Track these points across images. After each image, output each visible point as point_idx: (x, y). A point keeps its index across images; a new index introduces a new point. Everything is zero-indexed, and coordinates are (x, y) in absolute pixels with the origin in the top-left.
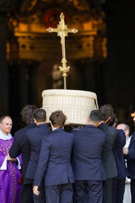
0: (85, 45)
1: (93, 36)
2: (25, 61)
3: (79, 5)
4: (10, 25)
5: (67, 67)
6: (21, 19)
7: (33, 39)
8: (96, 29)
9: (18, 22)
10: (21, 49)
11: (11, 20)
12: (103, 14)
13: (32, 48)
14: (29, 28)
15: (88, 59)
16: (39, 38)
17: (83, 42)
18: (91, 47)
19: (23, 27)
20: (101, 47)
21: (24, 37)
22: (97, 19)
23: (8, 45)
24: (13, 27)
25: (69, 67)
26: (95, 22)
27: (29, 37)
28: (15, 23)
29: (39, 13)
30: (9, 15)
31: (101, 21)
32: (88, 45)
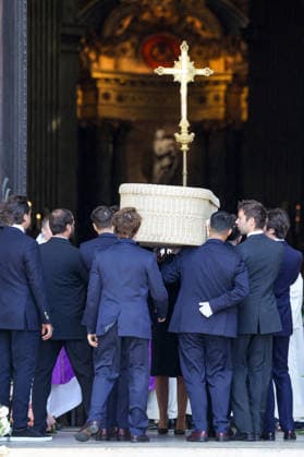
0: (211, 97)
1: (226, 82)
2: (107, 121)
3: (203, 28)
4: (84, 59)
5: (189, 133)
6: (104, 49)
7: (123, 84)
8: (230, 71)
9: (99, 53)
10: (102, 100)
11: (86, 50)
12: (244, 46)
13: (120, 99)
14: (116, 66)
15: (215, 122)
16: (133, 83)
17: (208, 92)
18: (222, 102)
19: (106, 63)
20: (239, 103)
21: (107, 80)
22: (233, 54)
23: (80, 93)
24: (89, 62)
25: (193, 134)
26: (230, 60)
27: (117, 80)
28: (92, 56)
29: (134, 39)
30: (83, 40)
31: (239, 58)
32: (217, 98)
